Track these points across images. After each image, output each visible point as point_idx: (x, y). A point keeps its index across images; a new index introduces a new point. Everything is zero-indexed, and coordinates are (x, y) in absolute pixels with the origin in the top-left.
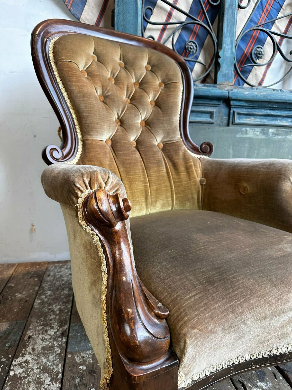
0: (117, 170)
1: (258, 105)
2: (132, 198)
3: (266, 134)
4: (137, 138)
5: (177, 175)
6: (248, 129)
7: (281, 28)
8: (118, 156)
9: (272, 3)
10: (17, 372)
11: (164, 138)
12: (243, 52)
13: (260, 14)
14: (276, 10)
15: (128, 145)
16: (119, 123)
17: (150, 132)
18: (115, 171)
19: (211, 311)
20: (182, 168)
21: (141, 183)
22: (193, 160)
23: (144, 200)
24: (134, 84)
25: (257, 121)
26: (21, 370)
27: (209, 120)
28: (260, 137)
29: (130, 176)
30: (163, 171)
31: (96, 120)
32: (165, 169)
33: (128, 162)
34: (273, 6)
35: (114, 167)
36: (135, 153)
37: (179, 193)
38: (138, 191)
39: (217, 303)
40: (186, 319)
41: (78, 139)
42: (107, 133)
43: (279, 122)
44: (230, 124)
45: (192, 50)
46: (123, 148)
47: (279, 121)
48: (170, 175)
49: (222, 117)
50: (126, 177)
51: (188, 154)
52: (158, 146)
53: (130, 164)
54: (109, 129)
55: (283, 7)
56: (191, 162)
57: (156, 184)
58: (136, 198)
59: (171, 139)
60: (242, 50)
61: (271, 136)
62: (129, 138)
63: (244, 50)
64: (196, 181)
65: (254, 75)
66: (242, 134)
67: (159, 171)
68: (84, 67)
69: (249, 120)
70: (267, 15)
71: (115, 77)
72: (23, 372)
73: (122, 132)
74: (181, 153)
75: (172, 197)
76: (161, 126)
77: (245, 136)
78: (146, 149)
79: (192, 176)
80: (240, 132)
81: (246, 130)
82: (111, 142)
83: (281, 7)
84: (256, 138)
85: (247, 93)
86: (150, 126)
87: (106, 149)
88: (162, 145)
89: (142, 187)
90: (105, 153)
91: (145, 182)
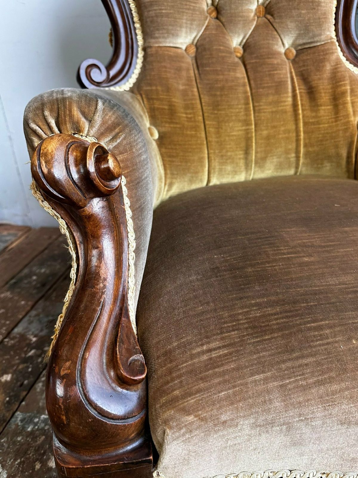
0: (198, 101)
2: (220, 152)
4: (244, 41)
5: (312, 111)
8: (202, 76)
11: (297, 39)
15: (224, 54)
16: (214, 14)
17: (271, 27)
18: (194, 102)
19: (234, 387)
20: (325, 97)
21: (240, 124)
22: (351, 81)
23: (242, 156)
29: (220, 112)
30: (285, 102)
31: (166, 10)
32: (290, 99)
33: (219, 85)
35: (193, 95)
36: (235, 69)
37: (312, 145)
38: (232, 140)
39: (252, 375)
40: (177, 392)
41: (138, 46)
42: (186, 33)
46: (214, 60)
48: (298, 110)
50: (212, 113)
51: (343, 69)
52: (285, 54)
53: (222, 89)
54: (192, 24)
56: (345, 85)
57: (267, 126)
58: (227, 151)
59: (312, 40)
62: (228, 40)
64: (348, 122)
67: (277, 103)
73: (217, 29)
74: (328, 67)
75: (297, 152)
76: (295, 13)
78: (258, 61)
79: (342, 114)
82: (195, 50)
86: (272, 15)
87: (183, 62)
88: (294, 52)
89: (240, 133)
90: (179, 69)
91: (247, 123)
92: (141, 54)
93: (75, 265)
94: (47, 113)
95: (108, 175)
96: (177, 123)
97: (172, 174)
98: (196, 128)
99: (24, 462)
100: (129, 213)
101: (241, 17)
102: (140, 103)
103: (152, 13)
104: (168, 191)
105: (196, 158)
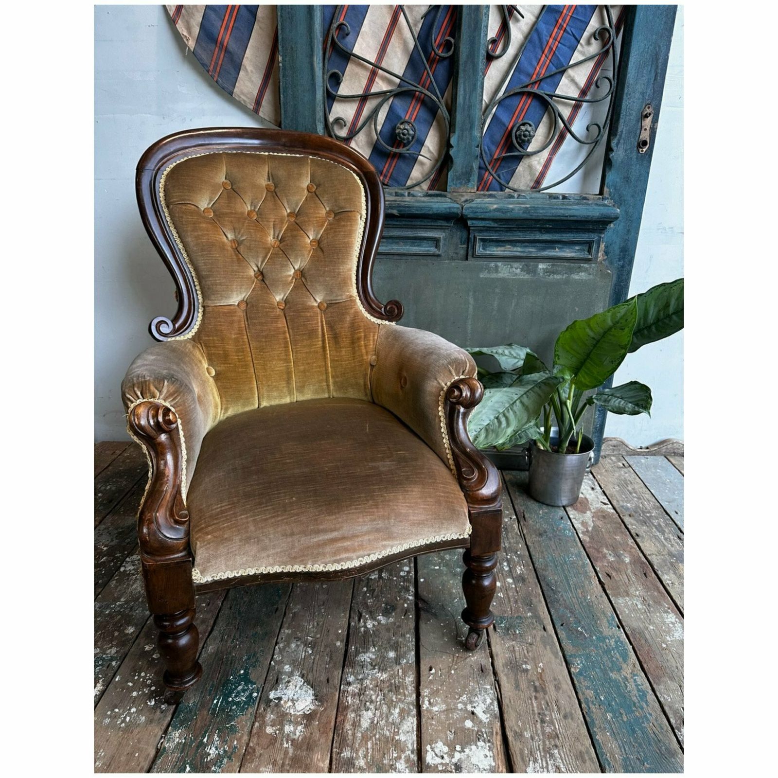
0: (248, 346)
1: (517, 225)
2: (266, 383)
3: (534, 271)
4: (285, 297)
5: (337, 352)
6: (499, 264)
7: (577, 79)
8: (251, 327)
9: (560, 35)
10: (127, 569)
11: (324, 297)
12: (505, 129)
13: (536, 57)
14: (569, 48)
15: (267, 310)
16: (260, 278)
17: (305, 288)
18: (244, 346)
20: (345, 341)
21: (282, 362)
23: (284, 385)
24: (289, 215)
25: (517, 251)
26: (133, 568)
27: (433, 250)
28: (522, 277)
29: (265, 354)
30: (316, 345)
31: (219, 280)
32: (320, 342)
33: (264, 334)
34: (562, 41)
35: (244, 342)
37: (337, 377)
38: (275, 374)
41: (198, 303)
42: (237, 294)
43: (557, 253)
44: (469, 257)
45: (405, 137)
46: (260, 315)
47: (557, 249)
48: (326, 351)
49: (457, 245)
50: (258, 355)
52: (318, 306)
53: (267, 336)
54: (241, 288)
55: (581, 41)
56: (360, 333)
57: (303, 363)
58: (272, 383)
60: (504, 125)
61: (541, 274)
62: (271, 297)
63: (507, 124)
64: (362, 360)
65: (526, 166)
66: (489, 272)
67: (311, 346)
68: (208, 204)
69: (502, 248)
70: (550, 57)
71: (257, 210)
72: (134, 569)
73: (262, 291)
74: (348, 319)
75: (327, 381)
76: (321, 279)
77: (494, 276)
78: (295, 314)
79: (358, 353)
80: (486, 269)
81: (497, 267)
82: (245, 305)
83: (579, 42)
84: (513, 280)
85: (495, 206)
86: (306, 279)
87: (235, 316)
88: (325, 305)
89: (281, 368)
90: (232, 323)
91: (287, 361)
92: (201, 310)
93: (151, 470)
94: (136, 389)
95: (170, 422)
96: (230, 364)
97: (227, 401)
98: (246, 366)
99: (104, 633)
100: (183, 439)
101: (281, 281)
102: (200, 351)
103: (209, 283)
104: (224, 413)
105: (247, 388)
